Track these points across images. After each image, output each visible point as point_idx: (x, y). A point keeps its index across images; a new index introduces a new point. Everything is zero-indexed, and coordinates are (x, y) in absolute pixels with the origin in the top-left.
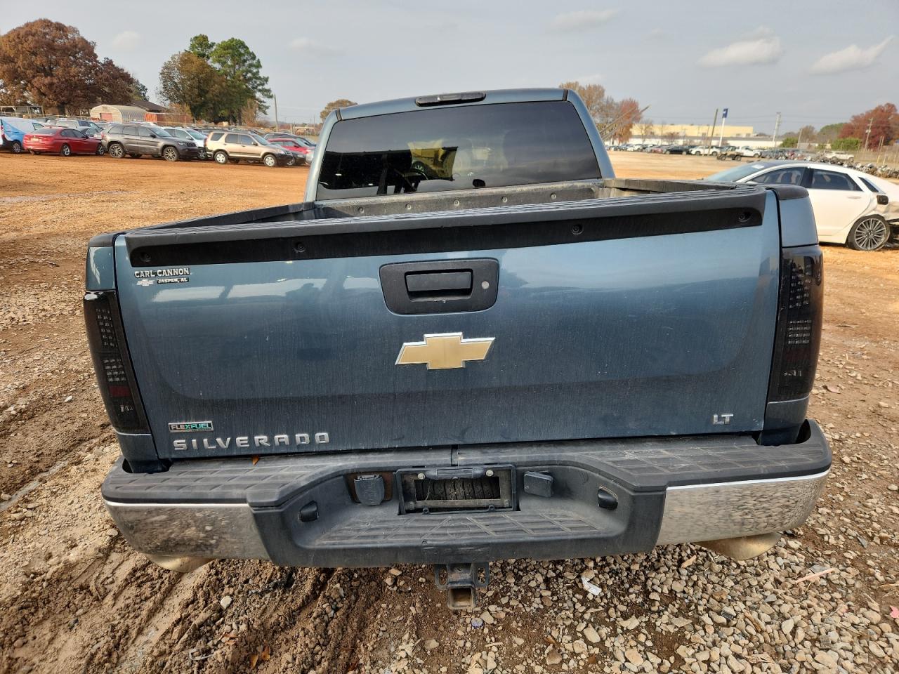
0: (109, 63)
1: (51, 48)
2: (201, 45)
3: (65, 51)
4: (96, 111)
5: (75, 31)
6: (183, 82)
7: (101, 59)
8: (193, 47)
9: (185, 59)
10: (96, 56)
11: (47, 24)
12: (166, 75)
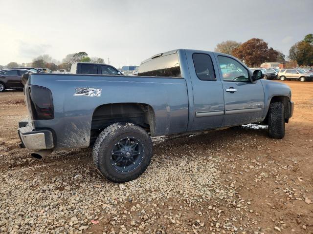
0: (272, 49)
1: (254, 47)
2: (309, 38)
3: (258, 47)
4: (262, 65)
5: (262, 40)
6: (297, 53)
7: (269, 48)
8: (305, 39)
9: (301, 44)
10: (267, 47)
11: (254, 39)
12: (292, 51)
